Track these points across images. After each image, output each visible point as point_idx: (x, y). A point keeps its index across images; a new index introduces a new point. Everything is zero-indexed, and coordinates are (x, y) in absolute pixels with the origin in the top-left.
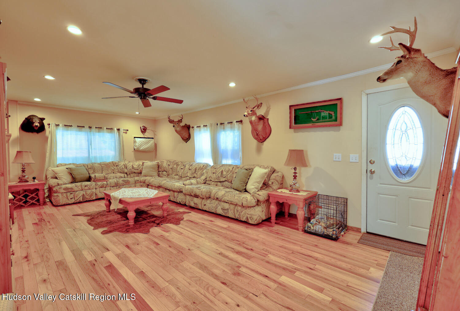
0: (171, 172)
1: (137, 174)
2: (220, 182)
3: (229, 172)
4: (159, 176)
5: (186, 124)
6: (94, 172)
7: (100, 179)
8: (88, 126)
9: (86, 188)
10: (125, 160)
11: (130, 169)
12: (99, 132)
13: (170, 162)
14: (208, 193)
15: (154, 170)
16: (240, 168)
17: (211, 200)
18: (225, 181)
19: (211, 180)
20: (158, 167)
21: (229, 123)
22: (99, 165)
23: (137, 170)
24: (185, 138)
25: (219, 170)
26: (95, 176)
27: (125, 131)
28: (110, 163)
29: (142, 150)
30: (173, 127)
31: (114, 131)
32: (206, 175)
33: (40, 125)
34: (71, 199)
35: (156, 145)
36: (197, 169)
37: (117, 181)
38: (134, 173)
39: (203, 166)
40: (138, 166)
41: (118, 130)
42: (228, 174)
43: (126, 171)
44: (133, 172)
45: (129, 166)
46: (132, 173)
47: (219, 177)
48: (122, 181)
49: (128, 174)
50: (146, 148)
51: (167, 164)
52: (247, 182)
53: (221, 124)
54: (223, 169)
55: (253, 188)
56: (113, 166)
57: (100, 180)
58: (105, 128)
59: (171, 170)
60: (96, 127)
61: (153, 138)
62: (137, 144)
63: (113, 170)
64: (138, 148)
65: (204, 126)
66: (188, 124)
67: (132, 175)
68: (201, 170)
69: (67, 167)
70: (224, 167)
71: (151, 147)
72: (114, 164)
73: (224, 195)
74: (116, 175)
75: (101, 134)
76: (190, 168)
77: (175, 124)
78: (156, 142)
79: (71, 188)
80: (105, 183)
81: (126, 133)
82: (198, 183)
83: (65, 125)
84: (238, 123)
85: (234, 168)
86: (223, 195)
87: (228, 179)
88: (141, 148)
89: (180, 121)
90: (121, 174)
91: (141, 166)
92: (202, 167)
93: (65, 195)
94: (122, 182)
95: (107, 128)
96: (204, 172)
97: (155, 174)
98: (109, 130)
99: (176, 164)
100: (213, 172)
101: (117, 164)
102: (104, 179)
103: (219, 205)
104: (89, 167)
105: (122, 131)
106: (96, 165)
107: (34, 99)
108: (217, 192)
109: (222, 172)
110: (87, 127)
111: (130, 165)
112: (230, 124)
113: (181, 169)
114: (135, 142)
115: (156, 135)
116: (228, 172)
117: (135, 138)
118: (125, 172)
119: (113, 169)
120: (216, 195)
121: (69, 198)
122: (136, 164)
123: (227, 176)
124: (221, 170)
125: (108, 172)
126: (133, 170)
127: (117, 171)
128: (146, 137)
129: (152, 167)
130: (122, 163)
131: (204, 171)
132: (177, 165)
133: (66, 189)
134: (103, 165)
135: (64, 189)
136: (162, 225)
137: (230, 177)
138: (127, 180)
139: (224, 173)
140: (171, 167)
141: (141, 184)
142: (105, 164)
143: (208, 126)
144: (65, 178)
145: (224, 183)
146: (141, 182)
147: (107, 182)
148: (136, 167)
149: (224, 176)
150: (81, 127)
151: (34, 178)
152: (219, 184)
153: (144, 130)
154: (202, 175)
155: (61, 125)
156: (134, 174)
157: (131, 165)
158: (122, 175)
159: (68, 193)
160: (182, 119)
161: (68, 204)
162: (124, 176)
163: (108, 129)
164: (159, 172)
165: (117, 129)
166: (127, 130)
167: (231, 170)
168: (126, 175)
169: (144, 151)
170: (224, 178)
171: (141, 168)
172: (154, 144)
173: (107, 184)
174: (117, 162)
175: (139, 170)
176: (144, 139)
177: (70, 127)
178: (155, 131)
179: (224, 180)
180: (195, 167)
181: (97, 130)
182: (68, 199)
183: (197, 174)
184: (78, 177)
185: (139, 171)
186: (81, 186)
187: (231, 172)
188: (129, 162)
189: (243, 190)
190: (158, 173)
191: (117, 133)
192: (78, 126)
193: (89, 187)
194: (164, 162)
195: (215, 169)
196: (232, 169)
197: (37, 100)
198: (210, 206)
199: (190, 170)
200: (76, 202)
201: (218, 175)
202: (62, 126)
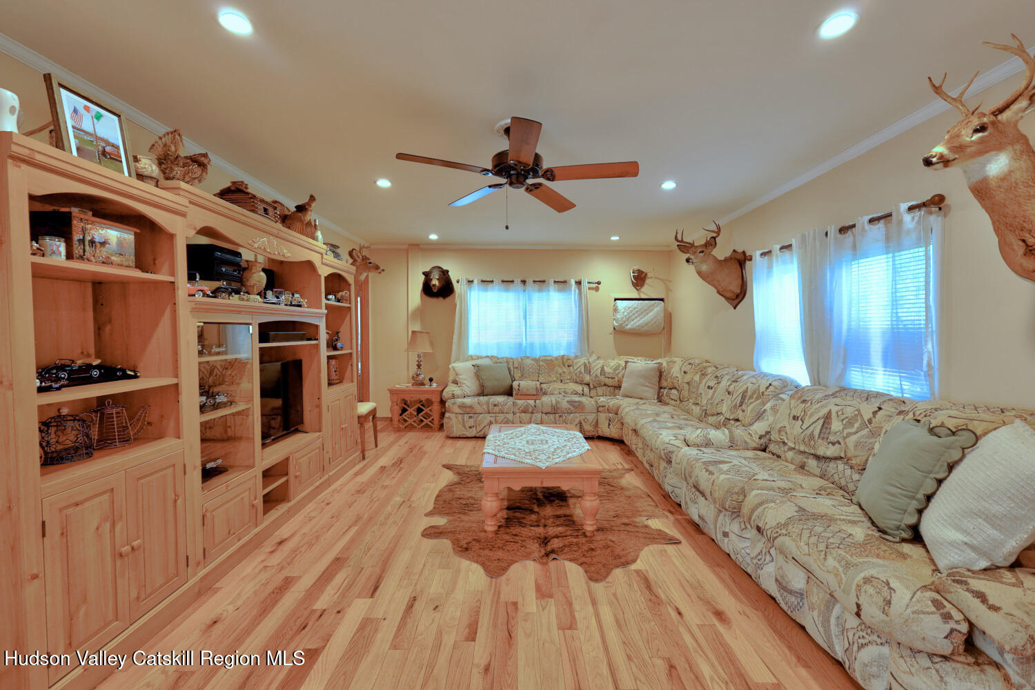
0: (685, 393)
1: (612, 389)
2: (817, 457)
3: (856, 425)
4: (660, 401)
5: (734, 251)
6: (522, 377)
7: (528, 393)
8: (519, 280)
9: (496, 409)
10: (593, 352)
11: (596, 376)
12: (540, 290)
13: (690, 364)
14: (735, 497)
15: (649, 383)
16: (911, 415)
17: (743, 527)
18: (836, 459)
19: (784, 443)
20: (660, 376)
21: (878, 219)
22: (533, 362)
23: (612, 378)
24: (729, 295)
25: (817, 411)
26: (519, 386)
27: (595, 285)
28: (556, 359)
29: (630, 329)
30: (686, 263)
31: (571, 286)
32: (771, 419)
33: (440, 282)
34: (470, 427)
35: (668, 318)
36: (749, 393)
37: (557, 402)
38: (605, 385)
39: (767, 388)
40: (615, 370)
41: (579, 283)
42: (849, 435)
43: (587, 378)
44: (603, 384)
45: (595, 369)
46: (600, 385)
47: (812, 437)
48: (568, 402)
49: (592, 386)
50: (642, 324)
51: (681, 369)
52: (929, 498)
53: (843, 230)
54: (834, 409)
55: (953, 544)
56: (562, 365)
57: (526, 396)
58: (552, 281)
59: (686, 387)
60: (536, 280)
61: (662, 300)
62: (619, 316)
63: (560, 375)
64: (621, 324)
65: (781, 249)
66: (740, 250)
67: (600, 390)
68: (757, 399)
69: (474, 362)
70: (838, 401)
71: (655, 323)
72: (565, 361)
73: (786, 525)
74: (566, 386)
75: (544, 294)
76: (731, 389)
77: (694, 253)
78: (670, 310)
79: (471, 407)
80: (531, 402)
81: (597, 289)
82: (732, 445)
83: (482, 281)
84: (917, 213)
85: (880, 413)
86: (779, 525)
87: (849, 455)
88: (629, 326)
89: (711, 243)
90: (577, 385)
91: (623, 369)
92: (762, 389)
93: (460, 417)
94: (568, 406)
95: (555, 282)
96: (766, 407)
97: (651, 393)
98: (561, 285)
99: (701, 371)
100: (794, 413)
101: (570, 363)
102: (535, 393)
103: (768, 558)
104: (516, 365)
105: (585, 285)
106: (529, 361)
107: (428, 237)
108: (761, 504)
109: (827, 418)
110: (517, 281)
111: (597, 366)
112: (881, 225)
113: (709, 387)
114: (616, 310)
115: (671, 290)
116: (850, 423)
117: (616, 300)
118: (585, 382)
119: (560, 371)
120: (756, 513)
121: (467, 425)
122: (612, 364)
123: (845, 438)
124: (824, 411)
125: (551, 379)
126: (602, 378)
127: (568, 377)
128: (643, 296)
129: (644, 375)
130: (582, 360)
131: (768, 406)
132: (703, 374)
133: (462, 406)
134: (541, 363)
135: (459, 407)
136: (555, 562)
137: (856, 446)
138: (579, 402)
139: (836, 425)
140: (687, 378)
141: (611, 415)
142: (547, 360)
143: (794, 245)
144: (469, 385)
145: (832, 465)
146: (609, 411)
147: (535, 402)
148: (610, 371)
149: (832, 438)
150: (507, 282)
151: (431, 380)
152: (812, 463)
153: (639, 279)
154: (759, 416)
155: (476, 282)
156: (604, 387)
157: (599, 366)
158: (579, 388)
159: (466, 415)
160: (719, 235)
161: (465, 436)
162: (583, 390)
163: (558, 282)
164: (661, 388)
165: (576, 282)
166: (599, 283)
167: (867, 415)
168: (586, 389)
169: (635, 333)
170: (833, 444)
171: (620, 375)
172: (662, 315)
173: (535, 406)
174: (572, 355)
175: (616, 379)
176: (637, 301)
177: (490, 285)
178: (670, 281)
179: (831, 451)
180: (744, 388)
181: (536, 286)
182: (465, 427)
183: (743, 411)
184: (488, 384)
185: (615, 382)
186: (488, 403)
187: (864, 426)
188: (598, 358)
189: (898, 528)
190: (659, 393)
191: (575, 291)
192: (503, 281)
193: (500, 407)
194: (675, 362)
195: (804, 401)
196: (875, 413)
197: (433, 237)
198: (741, 546)
199: (729, 393)
200: (478, 435)
201: (812, 428)
202: (478, 284)
